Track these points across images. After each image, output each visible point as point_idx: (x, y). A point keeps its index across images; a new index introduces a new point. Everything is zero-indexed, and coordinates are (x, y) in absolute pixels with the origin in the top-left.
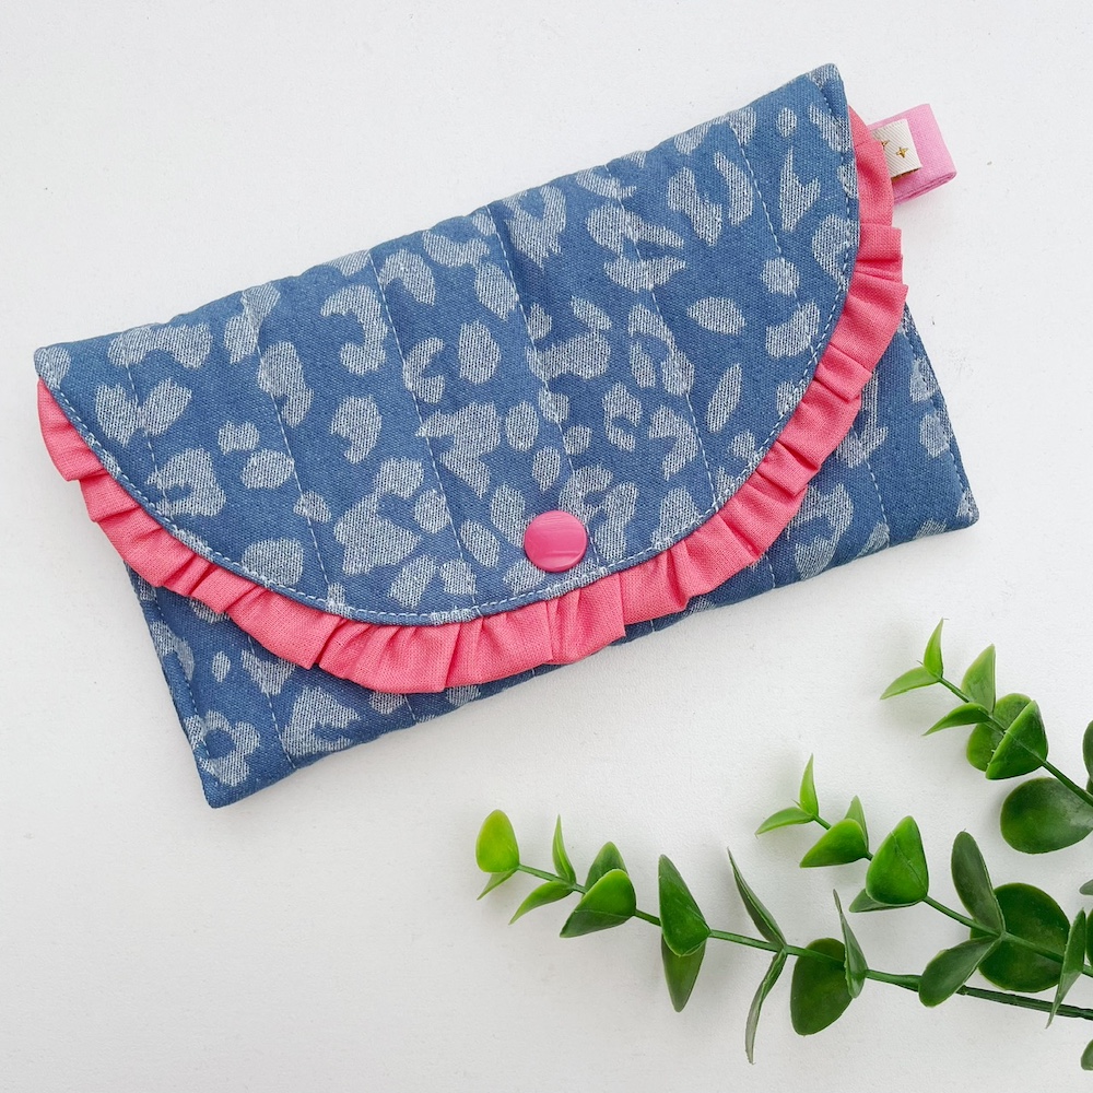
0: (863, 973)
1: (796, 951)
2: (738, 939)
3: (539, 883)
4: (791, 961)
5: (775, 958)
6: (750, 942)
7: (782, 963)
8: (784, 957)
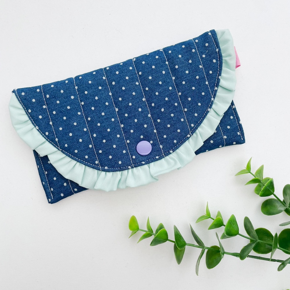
0: (224, 253)
1: (207, 248)
2: (193, 245)
3: (144, 233)
4: (206, 250)
5: (202, 250)
6: (196, 246)
7: (204, 251)
8: (205, 249)
